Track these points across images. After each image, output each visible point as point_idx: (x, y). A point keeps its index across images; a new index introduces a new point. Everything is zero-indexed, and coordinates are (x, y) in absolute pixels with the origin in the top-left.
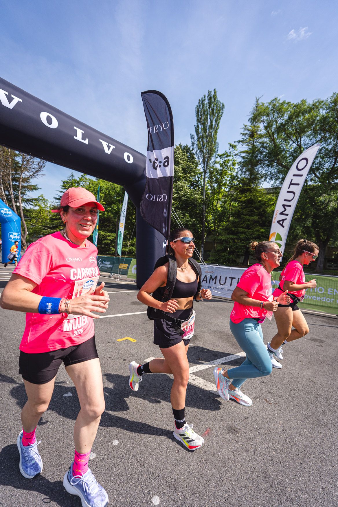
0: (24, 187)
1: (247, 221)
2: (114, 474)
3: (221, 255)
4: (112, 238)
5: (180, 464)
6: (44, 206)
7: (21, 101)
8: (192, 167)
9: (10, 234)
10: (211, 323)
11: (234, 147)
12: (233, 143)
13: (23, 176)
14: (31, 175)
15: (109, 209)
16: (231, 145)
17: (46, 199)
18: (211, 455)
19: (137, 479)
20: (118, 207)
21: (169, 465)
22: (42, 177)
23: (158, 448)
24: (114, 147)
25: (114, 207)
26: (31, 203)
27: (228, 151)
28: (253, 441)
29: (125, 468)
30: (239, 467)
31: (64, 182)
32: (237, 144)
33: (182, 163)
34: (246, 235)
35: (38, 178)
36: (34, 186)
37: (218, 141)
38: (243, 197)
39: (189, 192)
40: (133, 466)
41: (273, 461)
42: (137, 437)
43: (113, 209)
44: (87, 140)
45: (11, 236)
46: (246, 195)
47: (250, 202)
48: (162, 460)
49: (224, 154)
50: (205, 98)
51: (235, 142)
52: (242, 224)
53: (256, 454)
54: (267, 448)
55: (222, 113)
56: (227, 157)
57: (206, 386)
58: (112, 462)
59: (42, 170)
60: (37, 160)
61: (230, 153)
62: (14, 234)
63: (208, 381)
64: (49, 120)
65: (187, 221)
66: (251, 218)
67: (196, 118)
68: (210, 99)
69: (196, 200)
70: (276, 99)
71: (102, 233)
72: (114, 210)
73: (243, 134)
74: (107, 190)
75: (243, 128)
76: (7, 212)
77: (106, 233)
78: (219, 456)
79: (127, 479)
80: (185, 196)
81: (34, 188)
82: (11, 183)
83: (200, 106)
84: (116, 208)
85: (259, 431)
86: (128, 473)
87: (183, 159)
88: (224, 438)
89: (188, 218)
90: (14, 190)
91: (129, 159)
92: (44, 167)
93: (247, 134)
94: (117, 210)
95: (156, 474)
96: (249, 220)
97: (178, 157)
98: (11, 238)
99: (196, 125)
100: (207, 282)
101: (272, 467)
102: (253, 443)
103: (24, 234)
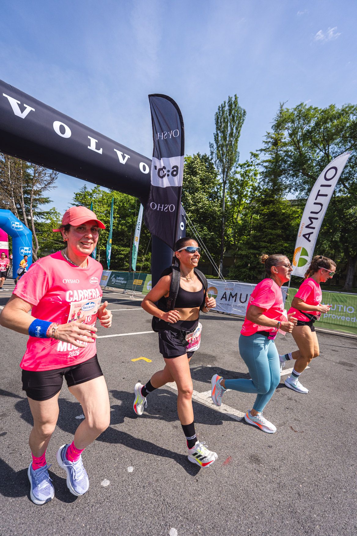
0: (35, 200)
1: (269, 235)
2: (128, 503)
3: (241, 271)
4: (126, 252)
5: (199, 495)
6: (55, 219)
7: (34, 110)
8: (211, 177)
9: (21, 249)
10: (231, 343)
11: (255, 156)
12: (255, 152)
13: (35, 188)
14: (42, 188)
15: (123, 222)
16: (252, 154)
17: (58, 212)
18: (232, 485)
19: (153, 509)
20: (133, 220)
21: (187, 495)
22: (54, 189)
23: (176, 477)
24: (129, 157)
25: (128, 220)
26: (43, 216)
27: (250, 160)
28: (277, 472)
29: (141, 497)
30: (263, 500)
31: (76, 194)
32: (259, 152)
33: (200, 174)
34: (269, 250)
35: (50, 190)
36: (46, 199)
37: (238, 150)
38: (265, 209)
39: (207, 204)
40: (148, 495)
41: (299, 495)
42: (153, 464)
44: (101, 149)
45: (22, 250)
46: (268, 207)
47: (273, 215)
48: (179, 490)
49: (245, 164)
50: (225, 104)
51: (257, 151)
52: (264, 238)
53: (281, 486)
54: (293, 480)
55: (243, 120)
56: (248, 166)
57: (226, 410)
58: (127, 490)
59: (54, 182)
60: (49, 171)
61: (252, 162)
62: (25, 248)
63: (229, 405)
64: (62, 130)
65: (205, 235)
66: (274, 232)
67: (215, 126)
68: (230, 105)
69: (214, 212)
70: (301, 104)
71: (116, 247)
72: (129, 223)
73: (266, 142)
74: (121, 202)
75: (266, 136)
76: (19, 226)
77: (119, 247)
78: (240, 487)
79: (143, 509)
80: (203, 208)
81: (46, 201)
82: (23, 196)
83: (220, 113)
85: (285, 462)
86: (143, 502)
87: (201, 169)
88: (246, 467)
89: (206, 232)
90: (25, 203)
91: (144, 170)
92: (56, 178)
93: (270, 142)
94: (131, 223)
95: (174, 504)
96: (271, 234)
97: (197, 167)
98: (22, 253)
99: (215, 133)
100: (226, 300)
101: (299, 501)
102: (278, 474)
103: (36, 249)
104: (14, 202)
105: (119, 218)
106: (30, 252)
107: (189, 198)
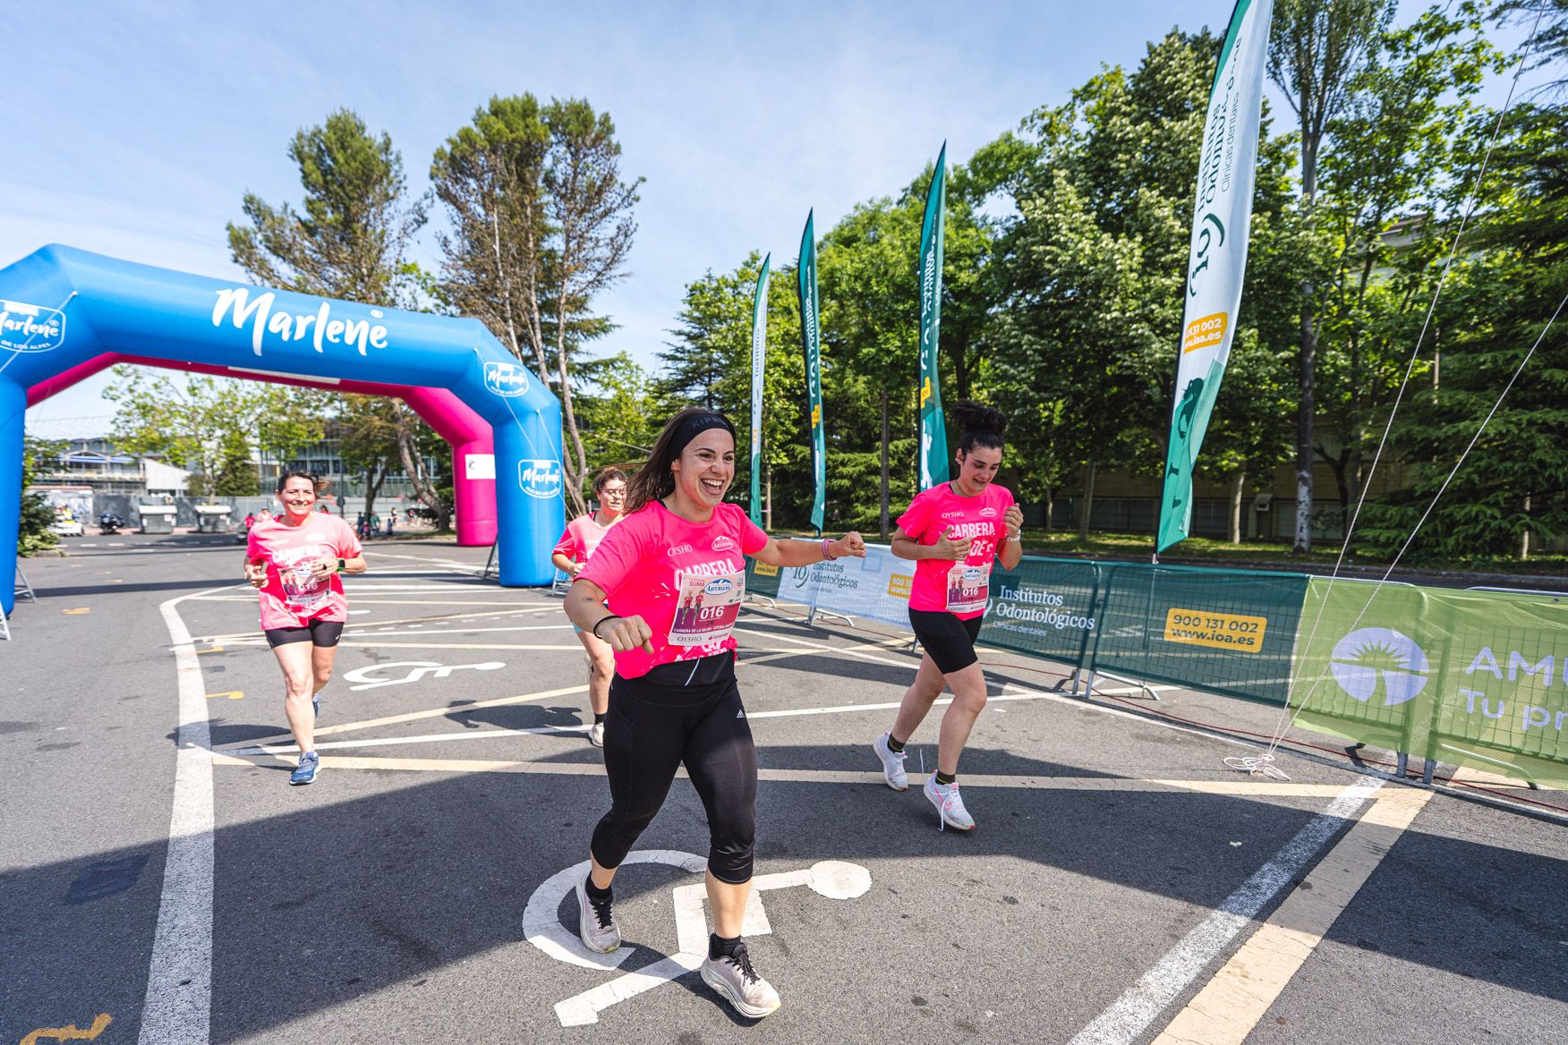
0: (571, 327)
4: (857, 469)
6: (628, 386)
9: (525, 467)
13: (569, 288)
14: (590, 284)
15: (868, 354)
17: (634, 364)
20: (904, 341)
26: (593, 376)
31: (692, 290)
35: (613, 287)
36: (600, 321)
43: (882, 350)
45: (528, 474)
59: (623, 258)
62: (539, 464)
72: (889, 353)
74: (856, 281)
76: (511, 379)
81: (600, 328)
82: (537, 320)
90: (544, 334)
92: (628, 248)
94: (898, 352)
97: (1178, 81)
98: (527, 484)
103: (578, 473)
104: (512, 333)
106: (555, 478)
107: (1164, 211)
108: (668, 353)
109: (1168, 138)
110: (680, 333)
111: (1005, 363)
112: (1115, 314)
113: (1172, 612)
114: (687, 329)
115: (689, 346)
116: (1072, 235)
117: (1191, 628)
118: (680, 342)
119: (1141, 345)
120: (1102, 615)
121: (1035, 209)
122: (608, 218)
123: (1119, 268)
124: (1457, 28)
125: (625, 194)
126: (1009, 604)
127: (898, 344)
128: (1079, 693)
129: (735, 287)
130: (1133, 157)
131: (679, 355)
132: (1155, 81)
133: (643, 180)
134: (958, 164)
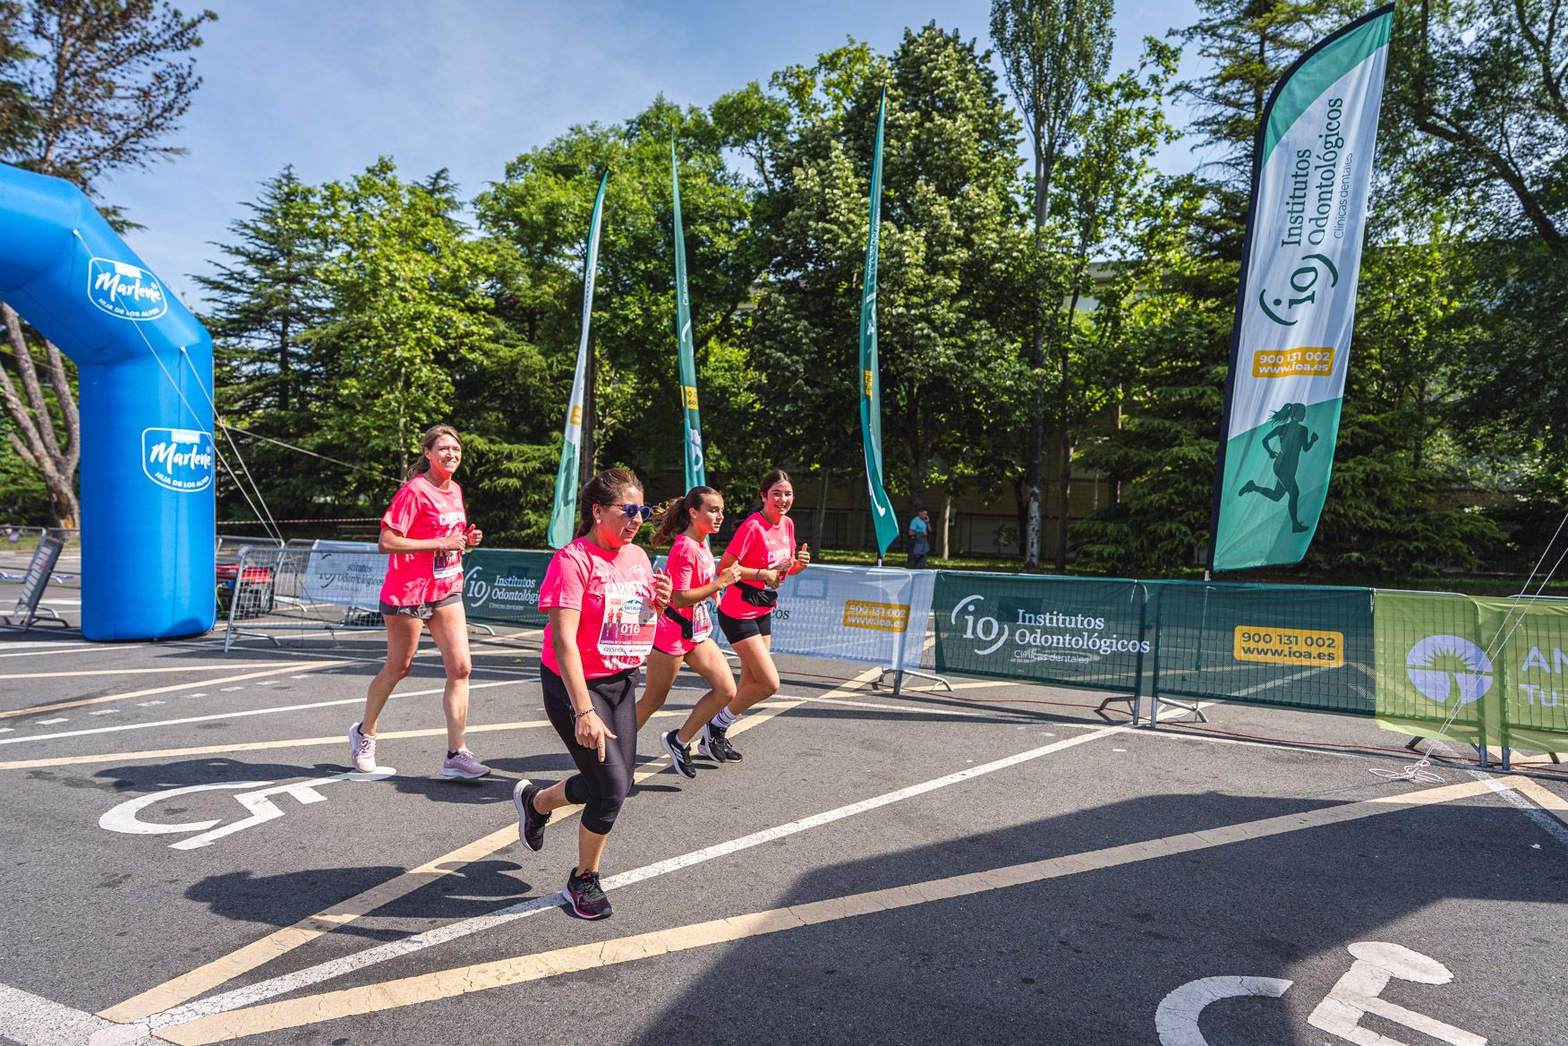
4: (528, 465)
9: (153, 439)
11: (1165, 54)
12: (1163, 40)
15: (599, 320)
16: (1152, 45)
22: (172, 161)
25: (624, 306)
27: (1139, 73)
32: (1178, 41)
35: (148, 163)
43: (618, 316)
45: (159, 450)
51: (1172, 33)
56: (1129, 96)
62: (182, 436)
72: (626, 320)
76: (139, 291)
77: (491, 441)
84: (634, 311)
92: (181, 111)
94: (639, 322)
97: (944, 78)
98: (157, 466)
105: (491, 312)
106: (206, 460)
107: (941, 208)
108: (214, 278)
109: (939, 135)
110: (238, 252)
111: (778, 350)
112: (901, 310)
113: (1239, 630)
114: (251, 248)
115: (252, 272)
116: (852, 216)
117: (1261, 645)
118: (236, 264)
119: (924, 347)
120: (1158, 636)
121: (806, 179)
122: (142, 58)
123: (908, 261)
124: (1145, 94)
125: (179, 29)
126: (1032, 631)
127: (638, 311)
128: (1141, 722)
129: (355, 201)
130: (903, 147)
131: (231, 283)
132: (919, 72)
133: (213, 17)
134: (696, 105)
